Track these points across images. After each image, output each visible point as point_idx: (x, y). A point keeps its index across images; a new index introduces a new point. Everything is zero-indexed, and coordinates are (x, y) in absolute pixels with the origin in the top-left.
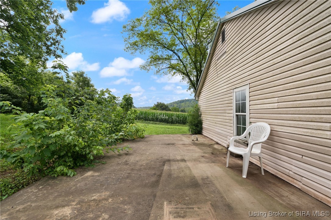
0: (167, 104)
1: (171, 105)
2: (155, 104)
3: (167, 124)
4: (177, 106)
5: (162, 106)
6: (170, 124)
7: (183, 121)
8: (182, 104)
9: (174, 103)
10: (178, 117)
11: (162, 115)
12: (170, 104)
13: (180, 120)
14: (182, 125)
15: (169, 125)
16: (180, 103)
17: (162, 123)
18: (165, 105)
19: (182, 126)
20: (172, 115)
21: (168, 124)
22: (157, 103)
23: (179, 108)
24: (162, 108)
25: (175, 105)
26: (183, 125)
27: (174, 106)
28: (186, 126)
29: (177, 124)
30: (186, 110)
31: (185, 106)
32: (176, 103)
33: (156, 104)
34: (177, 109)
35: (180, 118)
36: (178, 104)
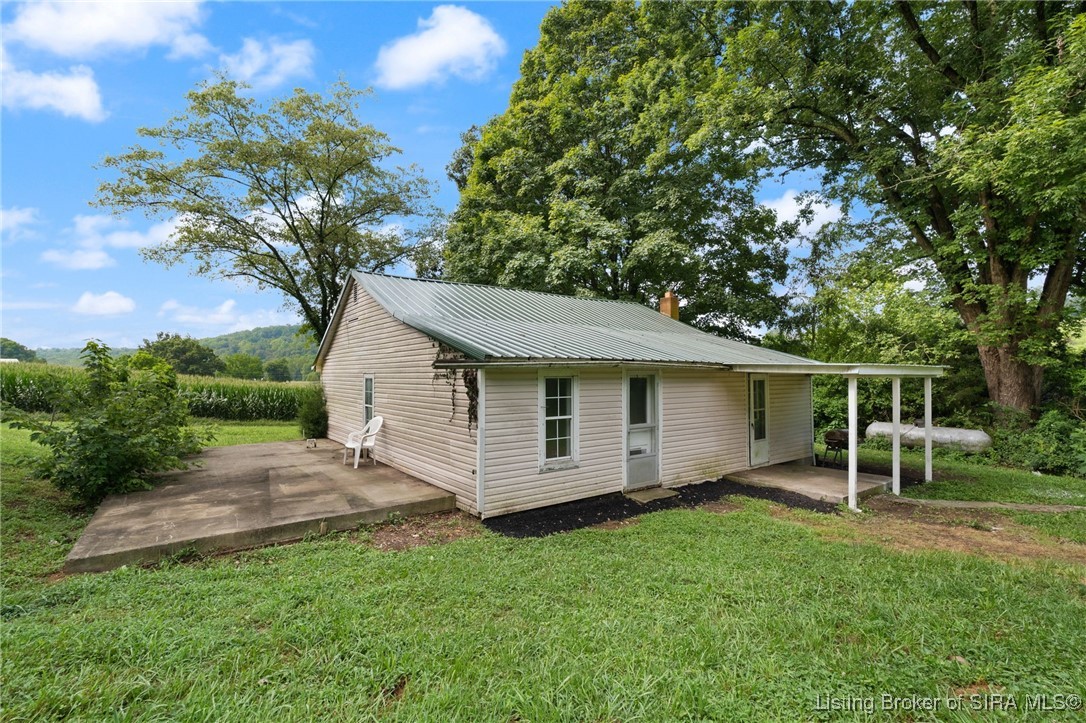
0: (206, 340)
1: (226, 346)
2: (146, 341)
3: (226, 420)
4: (254, 351)
5: (184, 351)
6: (238, 421)
7: (282, 409)
8: (274, 342)
9: (238, 336)
10: (265, 398)
11: (205, 393)
12: (219, 339)
13: (273, 407)
14: (278, 422)
15: (235, 424)
16: (263, 336)
17: (204, 419)
18: (198, 347)
19: (279, 425)
20: (244, 392)
21: (230, 422)
22: (160, 335)
23: (262, 356)
24: (183, 357)
25: (241, 344)
26: (281, 422)
27: (236, 350)
28: (292, 425)
29: (262, 421)
30: (288, 366)
31: (288, 349)
32: (247, 336)
33: (153, 339)
34: (253, 362)
35: (273, 401)
36: (254, 341)
